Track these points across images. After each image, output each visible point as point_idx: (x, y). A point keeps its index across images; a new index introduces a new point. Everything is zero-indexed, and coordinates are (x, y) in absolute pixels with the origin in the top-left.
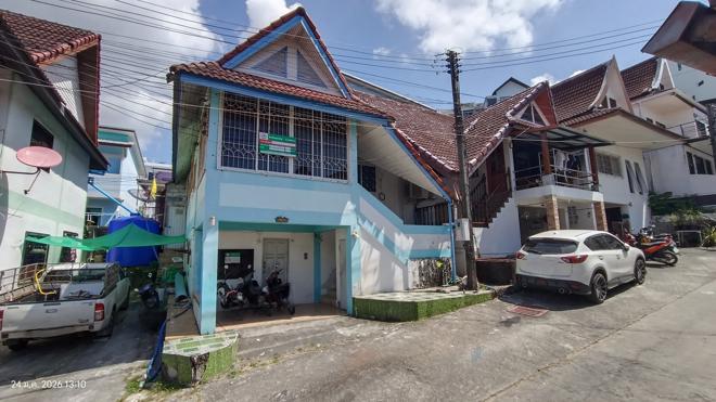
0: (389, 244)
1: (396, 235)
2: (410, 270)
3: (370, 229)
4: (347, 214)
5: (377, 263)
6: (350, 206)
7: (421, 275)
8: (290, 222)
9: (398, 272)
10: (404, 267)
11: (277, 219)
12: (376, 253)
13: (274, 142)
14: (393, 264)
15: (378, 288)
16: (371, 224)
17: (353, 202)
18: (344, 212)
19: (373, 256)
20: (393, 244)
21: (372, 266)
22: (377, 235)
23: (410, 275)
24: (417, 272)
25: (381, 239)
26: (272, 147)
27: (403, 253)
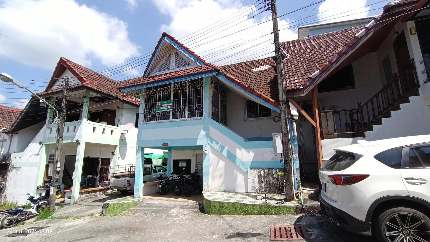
0: (232, 157)
1: (238, 150)
2: (250, 177)
3: (217, 147)
4: (201, 138)
5: (223, 171)
6: (203, 133)
7: (260, 182)
8: (169, 145)
9: (240, 178)
10: (245, 174)
11: (164, 144)
12: (222, 163)
13: (162, 105)
14: (236, 172)
15: (223, 188)
16: (217, 143)
17: (205, 130)
18: (199, 137)
19: (219, 165)
20: (235, 157)
21: (218, 173)
22: (222, 151)
23: (250, 181)
24: (257, 180)
25: (225, 153)
26: (162, 108)
27: (244, 164)
